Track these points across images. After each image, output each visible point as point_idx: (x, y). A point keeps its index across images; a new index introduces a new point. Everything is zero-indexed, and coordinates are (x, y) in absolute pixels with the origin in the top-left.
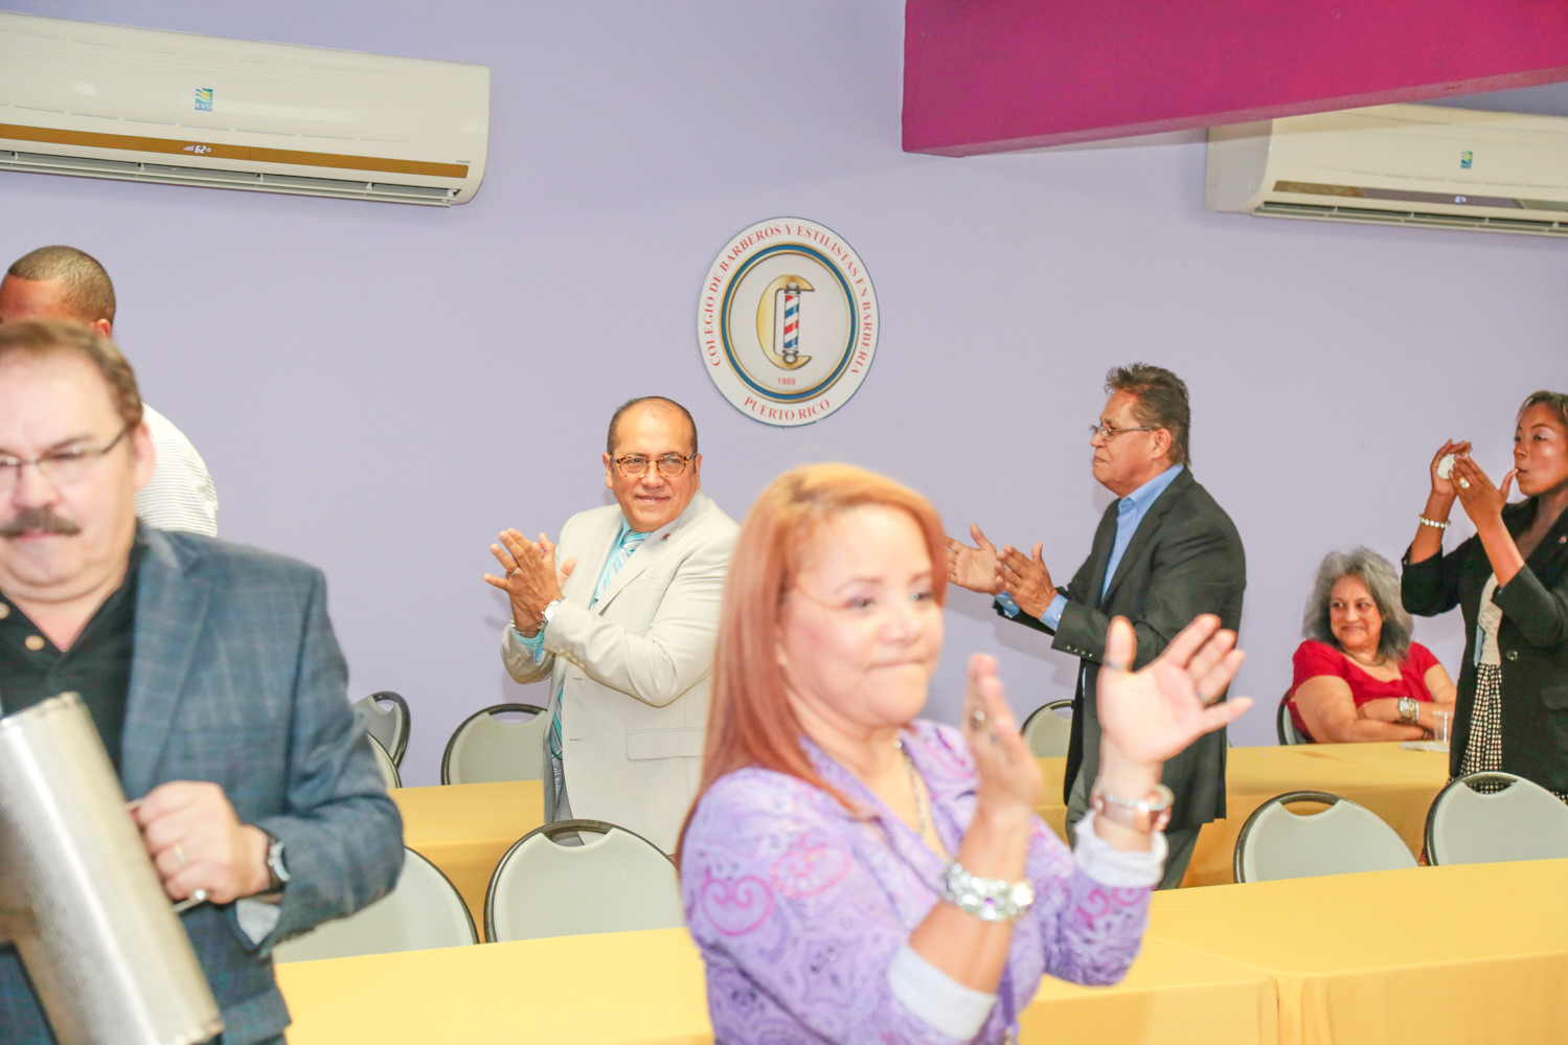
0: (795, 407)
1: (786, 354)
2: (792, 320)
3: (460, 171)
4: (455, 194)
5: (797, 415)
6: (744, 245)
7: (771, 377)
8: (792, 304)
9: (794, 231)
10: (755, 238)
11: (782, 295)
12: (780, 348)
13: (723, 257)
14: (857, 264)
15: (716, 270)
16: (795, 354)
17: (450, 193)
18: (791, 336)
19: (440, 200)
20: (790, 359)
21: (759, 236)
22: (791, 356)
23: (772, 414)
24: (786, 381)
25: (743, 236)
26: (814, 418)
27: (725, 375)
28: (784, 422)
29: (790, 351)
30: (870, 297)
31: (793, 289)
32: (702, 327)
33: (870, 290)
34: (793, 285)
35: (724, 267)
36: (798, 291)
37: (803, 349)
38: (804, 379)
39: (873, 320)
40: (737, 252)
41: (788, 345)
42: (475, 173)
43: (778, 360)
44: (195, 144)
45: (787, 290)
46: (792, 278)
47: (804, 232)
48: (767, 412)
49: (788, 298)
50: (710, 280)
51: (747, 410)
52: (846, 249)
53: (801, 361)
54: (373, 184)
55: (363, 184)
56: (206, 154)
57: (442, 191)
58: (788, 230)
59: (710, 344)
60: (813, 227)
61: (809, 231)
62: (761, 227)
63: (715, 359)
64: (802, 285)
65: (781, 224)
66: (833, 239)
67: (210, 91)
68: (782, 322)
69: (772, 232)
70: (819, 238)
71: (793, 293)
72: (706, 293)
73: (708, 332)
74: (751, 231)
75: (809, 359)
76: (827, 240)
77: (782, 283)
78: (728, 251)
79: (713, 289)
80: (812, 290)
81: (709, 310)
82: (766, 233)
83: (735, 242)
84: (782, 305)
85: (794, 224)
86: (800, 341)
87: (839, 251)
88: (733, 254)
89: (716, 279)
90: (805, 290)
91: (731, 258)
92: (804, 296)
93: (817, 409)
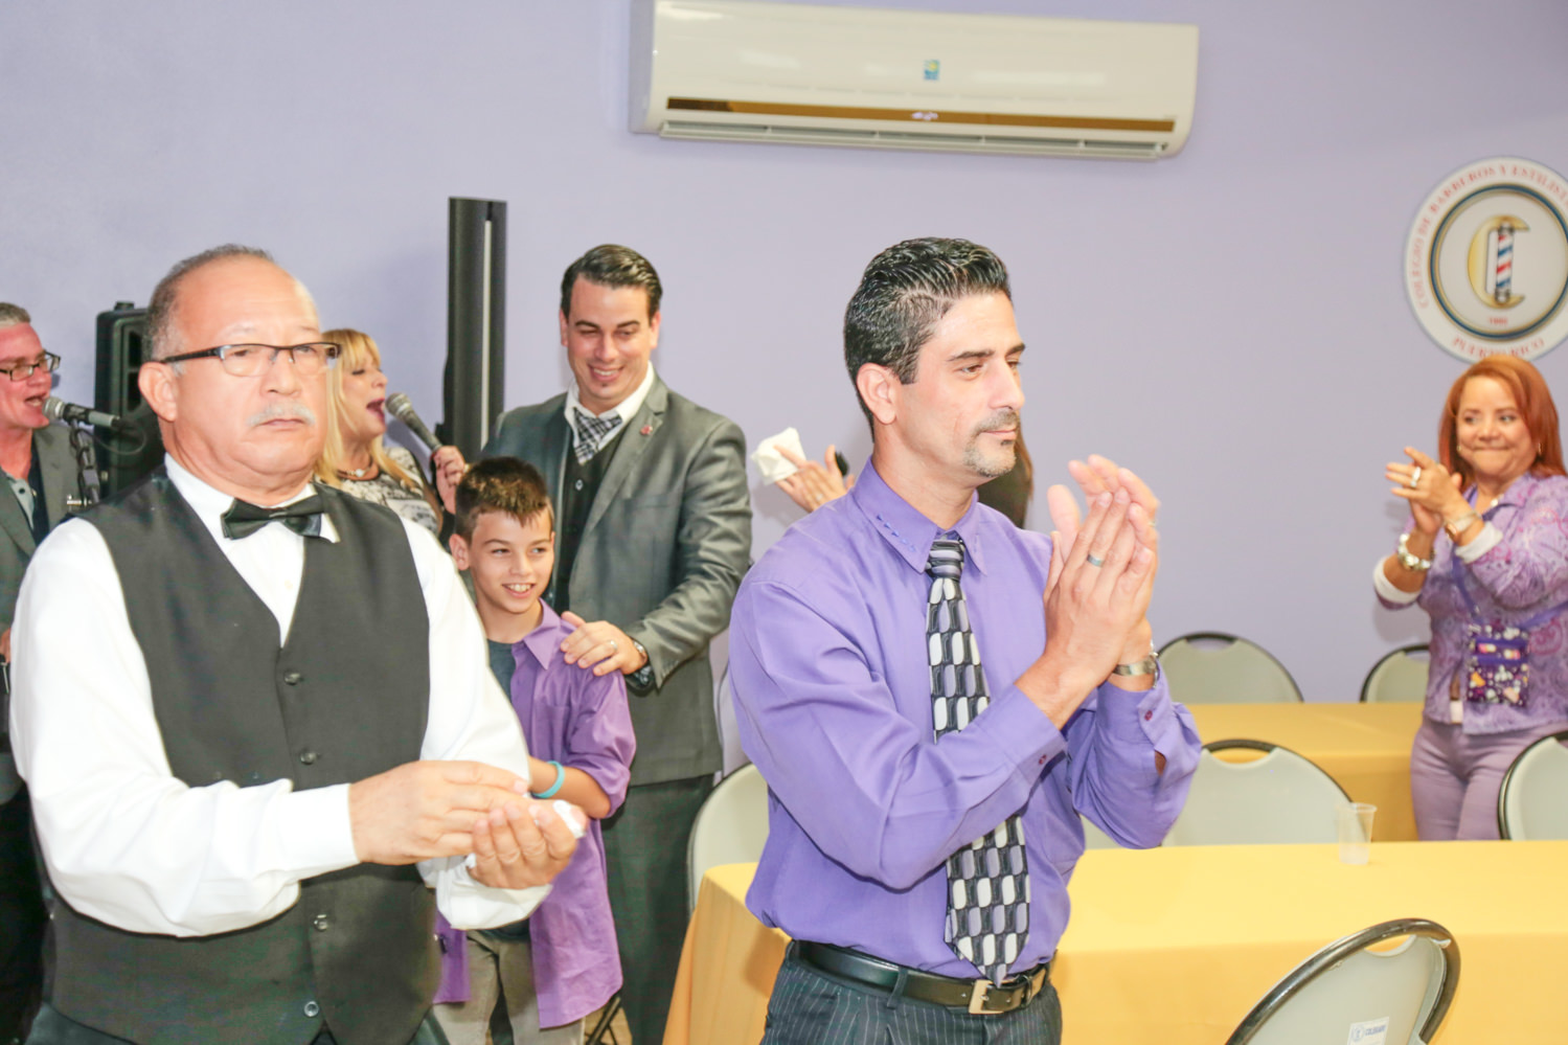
0: (1509, 346)
1: (1497, 294)
2: (1504, 259)
3: (1166, 126)
4: (1164, 147)
6: (1455, 186)
7: (1483, 317)
8: (1505, 244)
9: (1509, 170)
10: (1466, 179)
11: (1494, 236)
12: (1491, 288)
13: (1432, 199)
15: (1425, 211)
16: (1508, 294)
17: (1158, 149)
18: (1503, 276)
19: (1148, 155)
20: (1502, 298)
21: (1471, 177)
22: (1502, 296)
23: (1482, 354)
24: (1497, 321)
25: (1455, 178)
27: (1432, 316)
29: (1502, 290)
31: (1506, 228)
32: (1409, 268)
34: (1506, 225)
35: (1434, 209)
36: (1512, 230)
37: (1516, 289)
38: (1515, 318)
40: (1447, 193)
42: (1182, 128)
43: (1490, 300)
44: (922, 112)
45: (1500, 230)
46: (1506, 219)
47: (1519, 172)
48: (1476, 352)
49: (1501, 238)
50: (1418, 222)
51: (1456, 350)
52: (1563, 186)
53: (1512, 301)
54: (1085, 142)
55: (1074, 142)
56: (933, 120)
57: (1151, 145)
58: (1503, 170)
59: (1418, 286)
60: (1529, 166)
61: (1524, 171)
62: (1474, 168)
63: (1423, 301)
64: (1516, 225)
65: (1496, 164)
66: (1551, 177)
67: (936, 63)
68: (1493, 262)
69: (1486, 172)
70: (1536, 177)
71: (1506, 233)
72: (1414, 235)
73: (1416, 274)
74: (1464, 173)
75: (1522, 299)
76: (1545, 180)
77: (1495, 224)
78: (1439, 192)
79: (1422, 231)
80: (1526, 229)
81: (1417, 252)
82: (1480, 174)
83: (1447, 184)
84: (1494, 246)
85: (1509, 164)
86: (1513, 281)
87: (1557, 189)
88: (1442, 195)
89: (1426, 221)
90: (1519, 229)
91: (1441, 200)
92: (1518, 235)
93: (1530, 348)
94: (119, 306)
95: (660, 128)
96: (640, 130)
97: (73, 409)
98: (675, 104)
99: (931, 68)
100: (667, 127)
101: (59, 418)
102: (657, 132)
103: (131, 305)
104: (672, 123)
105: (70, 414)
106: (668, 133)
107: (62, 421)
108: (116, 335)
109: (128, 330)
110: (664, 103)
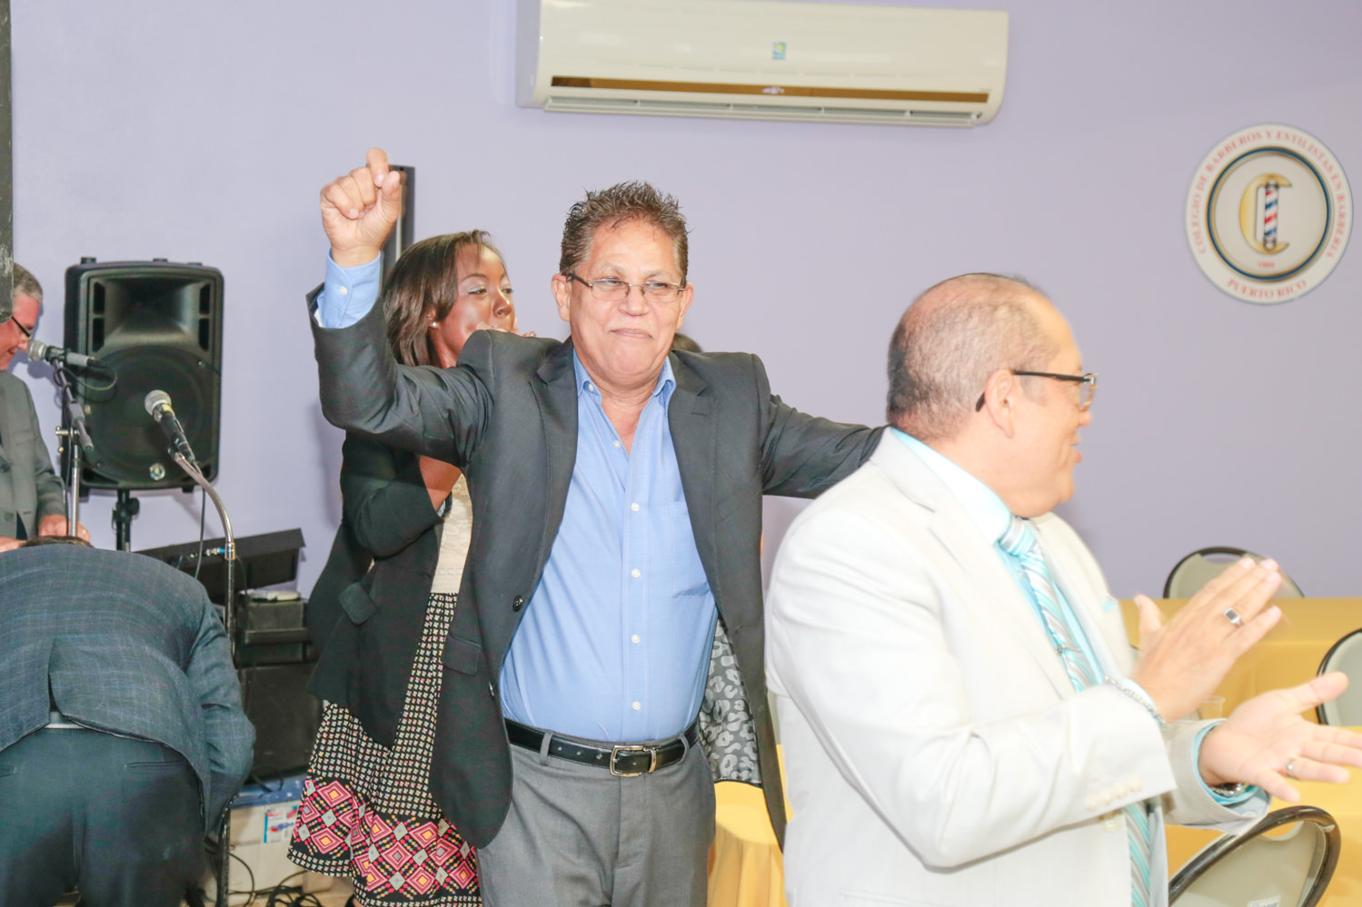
0: (1274, 287)
1: (1265, 242)
2: (1271, 212)
3: (982, 98)
4: (978, 116)
5: (1276, 293)
6: (1227, 149)
7: (1253, 262)
8: (1271, 198)
9: (1274, 135)
10: (1237, 143)
11: (1262, 191)
12: (1260, 236)
13: (1208, 160)
14: (1332, 161)
15: (1202, 171)
16: (1274, 242)
17: (974, 117)
18: (1270, 226)
19: (963, 122)
20: (1269, 245)
21: (1242, 141)
22: (1269, 242)
23: (1252, 293)
24: (1266, 265)
25: (1227, 142)
26: (1291, 296)
27: (1209, 261)
28: (1264, 300)
29: (1270, 238)
30: (1345, 190)
31: (1271, 185)
32: (1189, 219)
33: (1344, 185)
34: (1272, 182)
35: (1210, 168)
36: (1277, 186)
37: (1281, 237)
38: (1282, 263)
39: (1347, 210)
40: (1221, 155)
41: (1267, 234)
42: (994, 99)
43: (1259, 247)
44: (770, 87)
45: (1267, 186)
46: (1272, 176)
47: (1283, 136)
48: (1248, 291)
49: (1267, 193)
50: (1196, 180)
51: (1231, 290)
52: (1321, 148)
53: (1279, 247)
54: (912, 112)
55: (902, 112)
56: (779, 94)
57: (967, 115)
58: (1269, 135)
59: (1197, 234)
60: (1291, 131)
61: (1287, 136)
62: (1244, 133)
63: (1201, 247)
64: (1281, 182)
65: (1262, 129)
66: (1310, 141)
67: (783, 45)
68: (1262, 214)
69: (1254, 137)
70: (1297, 140)
71: (1272, 189)
72: (1193, 190)
73: (1195, 224)
74: (1235, 137)
75: (1287, 245)
76: (1305, 142)
77: (1262, 181)
78: (1214, 154)
79: (1200, 187)
80: (1290, 185)
81: (1196, 205)
82: (1248, 138)
83: (1220, 147)
84: (1263, 200)
85: (1274, 129)
86: (1279, 230)
87: (1316, 151)
88: (1217, 157)
89: (1203, 179)
90: (1284, 186)
91: (1215, 161)
92: (1282, 190)
93: (1294, 288)
94: (84, 260)
95: (546, 102)
96: (527, 104)
97: (53, 351)
98: (557, 82)
99: (779, 50)
100: (550, 101)
101: (42, 359)
102: (540, 106)
103: (93, 260)
104: (555, 98)
105: (52, 355)
106: (551, 107)
107: (45, 361)
108: (83, 286)
109: (93, 281)
110: (549, 81)
